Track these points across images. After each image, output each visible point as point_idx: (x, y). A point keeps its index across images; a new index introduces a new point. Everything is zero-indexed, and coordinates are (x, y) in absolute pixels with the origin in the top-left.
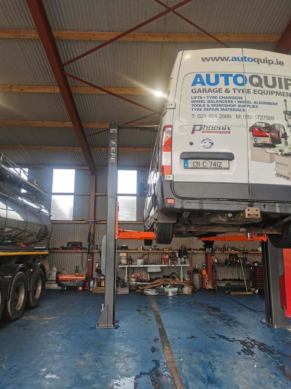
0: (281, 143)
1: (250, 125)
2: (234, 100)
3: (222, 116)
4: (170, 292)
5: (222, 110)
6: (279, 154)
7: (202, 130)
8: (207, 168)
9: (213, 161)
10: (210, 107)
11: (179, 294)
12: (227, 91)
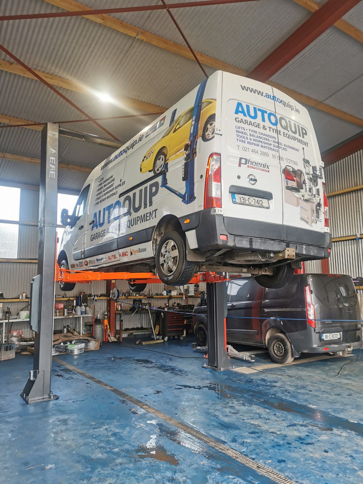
0: (303, 189)
1: (283, 167)
2: (270, 139)
3: (262, 153)
4: (75, 349)
5: (262, 146)
6: (302, 199)
7: (247, 165)
8: (252, 206)
9: (256, 199)
10: (252, 141)
11: (86, 351)
12: (264, 128)
